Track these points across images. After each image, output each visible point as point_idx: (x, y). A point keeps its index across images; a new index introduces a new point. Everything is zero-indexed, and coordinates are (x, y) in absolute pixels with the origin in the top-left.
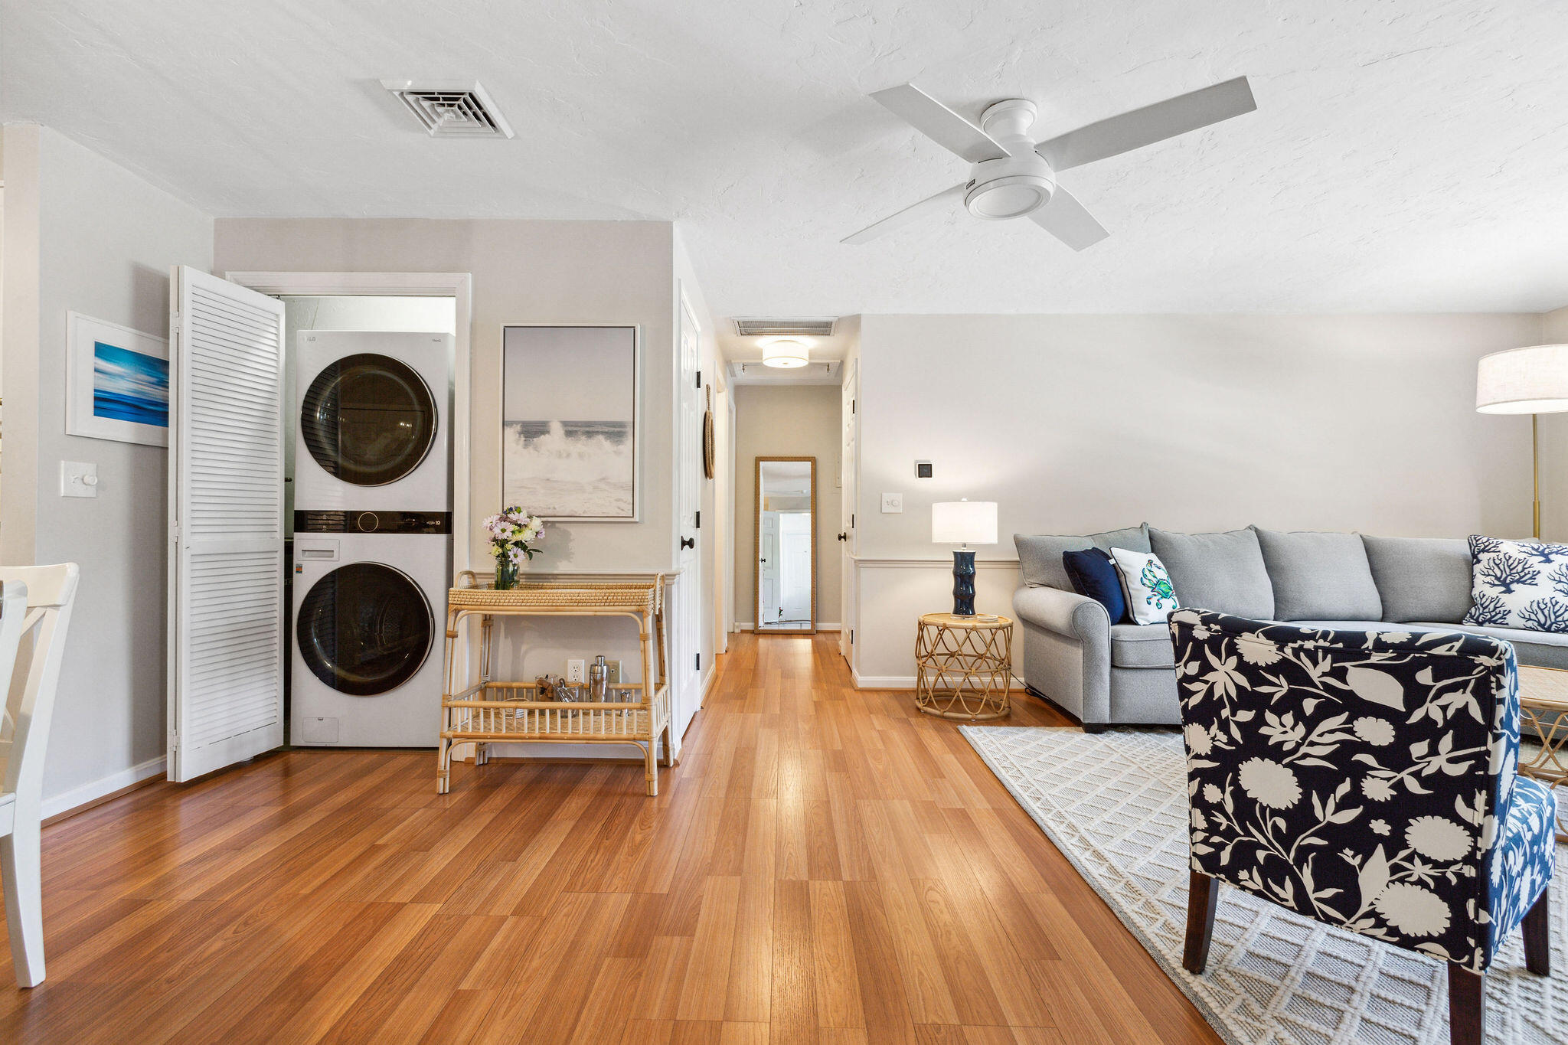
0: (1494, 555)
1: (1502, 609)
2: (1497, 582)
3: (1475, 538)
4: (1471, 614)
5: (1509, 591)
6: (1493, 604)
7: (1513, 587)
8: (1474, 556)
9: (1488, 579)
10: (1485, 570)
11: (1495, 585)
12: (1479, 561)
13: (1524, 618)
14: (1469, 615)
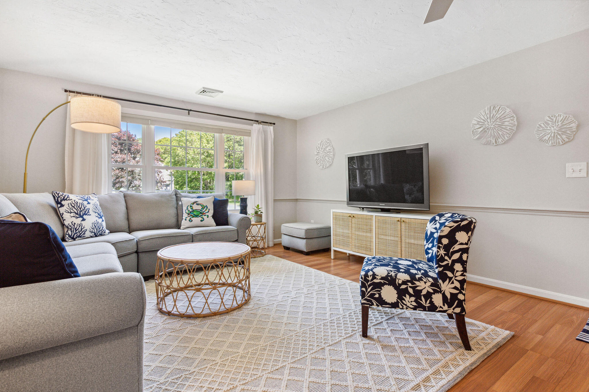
0: (70, 202)
1: (84, 229)
2: (78, 216)
3: (57, 193)
4: (69, 235)
5: (84, 220)
6: (80, 227)
7: (85, 217)
8: (57, 203)
9: (72, 215)
10: (69, 210)
11: (77, 217)
12: (62, 206)
13: (91, 232)
14: (67, 236)
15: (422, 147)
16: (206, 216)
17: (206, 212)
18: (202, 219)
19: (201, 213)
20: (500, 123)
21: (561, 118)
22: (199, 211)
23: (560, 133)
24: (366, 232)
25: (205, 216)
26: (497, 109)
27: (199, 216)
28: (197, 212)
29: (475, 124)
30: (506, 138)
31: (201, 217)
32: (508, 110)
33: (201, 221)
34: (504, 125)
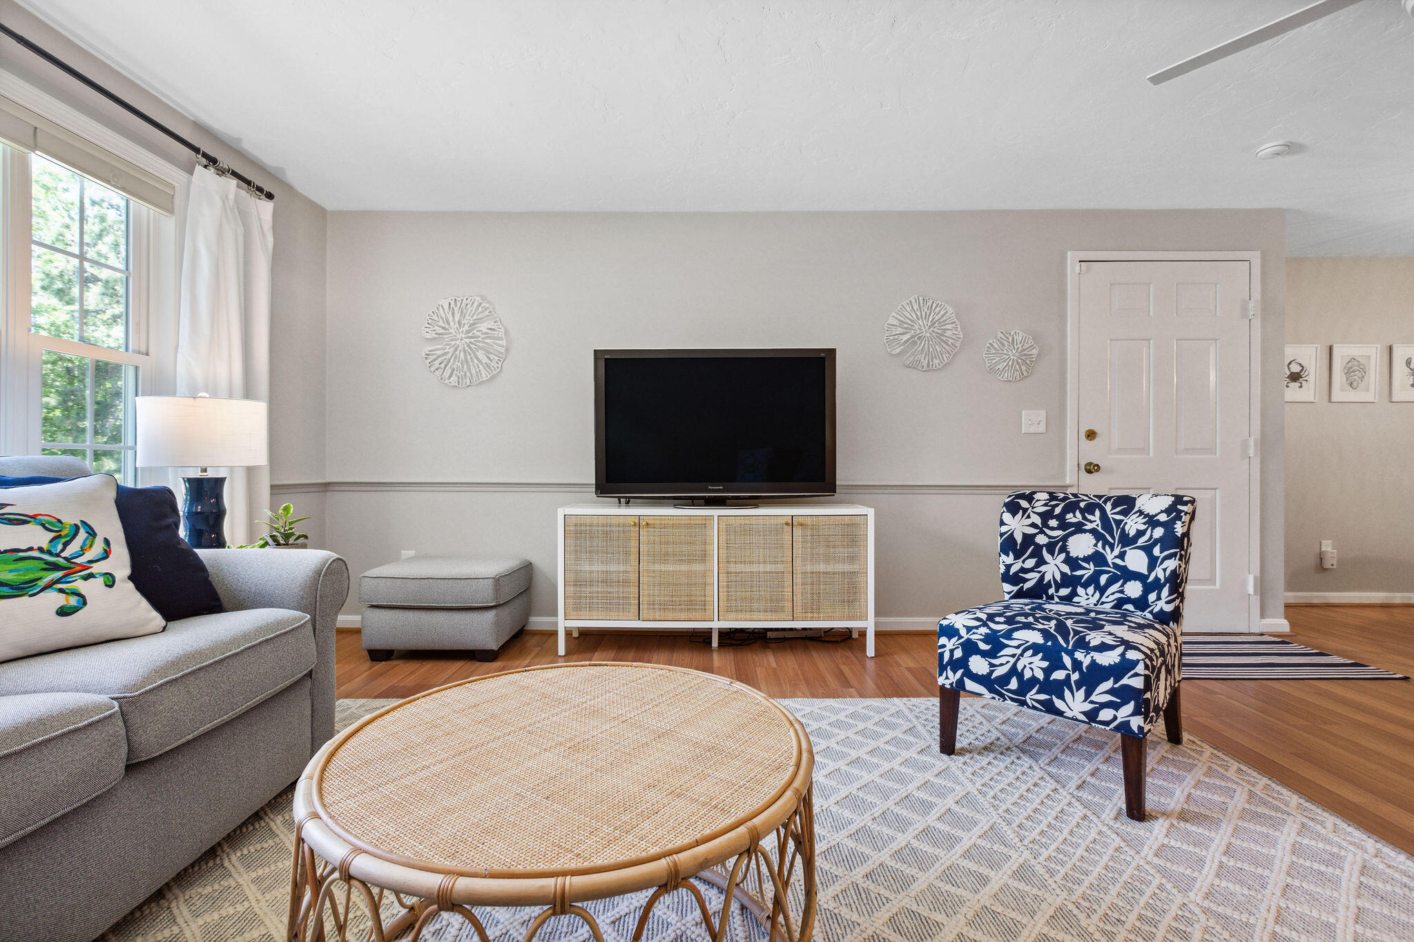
15: (823, 355)
16: (100, 581)
17: (89, 555)
18: (73, 601)
19: (55, 567)
20: (939, 331)
21: (1021, 338)
22: (36, 554)
23: (1020, 361)
24: (690, 561)
25: (86, 578)
26: (929, 304)
27: (42, 583)
28: (21, 565)
29: (894, 325)
30: (945, 359)
31: (61, 591)
32: (950, 310)
33: (63, 612)
34: (946, 337)
